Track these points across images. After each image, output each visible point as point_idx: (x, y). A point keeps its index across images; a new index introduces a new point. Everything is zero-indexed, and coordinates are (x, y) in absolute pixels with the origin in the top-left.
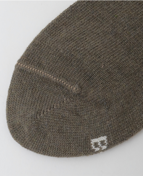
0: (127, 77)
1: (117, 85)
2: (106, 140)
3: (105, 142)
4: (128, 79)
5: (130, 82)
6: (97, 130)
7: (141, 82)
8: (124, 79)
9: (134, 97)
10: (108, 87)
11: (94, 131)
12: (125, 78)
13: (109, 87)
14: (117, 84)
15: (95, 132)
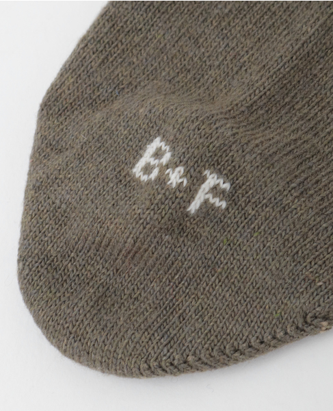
0: (163, 13)
1: (139, 42)
2: (163, 144)
3: (163, 148)
4: (167, 17)
5: (175, 21)
6: (131, 143)
7: (206, 13)
8: (156, 21)
9: (197, 53)
10: (115, 55)
11: (125, 150)
12: (160, 18)
13: (119, 54)
14: (139, 39)
15: (129, 151)
